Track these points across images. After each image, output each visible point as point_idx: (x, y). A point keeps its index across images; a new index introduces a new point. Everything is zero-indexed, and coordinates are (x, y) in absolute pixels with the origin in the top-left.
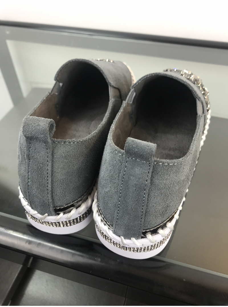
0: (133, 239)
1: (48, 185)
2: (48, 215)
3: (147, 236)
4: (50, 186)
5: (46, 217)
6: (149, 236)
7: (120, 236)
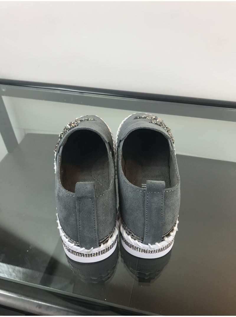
0: (157, 243)
1: (95, 227)
2: (94, 248)
3: (165, 239)
4: (96, 227)
5: (92, 250)
6: (166, 239)
7: (148, 244)
